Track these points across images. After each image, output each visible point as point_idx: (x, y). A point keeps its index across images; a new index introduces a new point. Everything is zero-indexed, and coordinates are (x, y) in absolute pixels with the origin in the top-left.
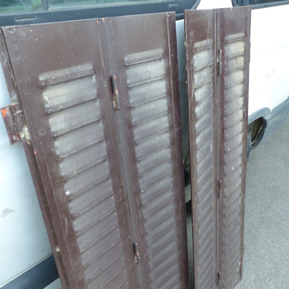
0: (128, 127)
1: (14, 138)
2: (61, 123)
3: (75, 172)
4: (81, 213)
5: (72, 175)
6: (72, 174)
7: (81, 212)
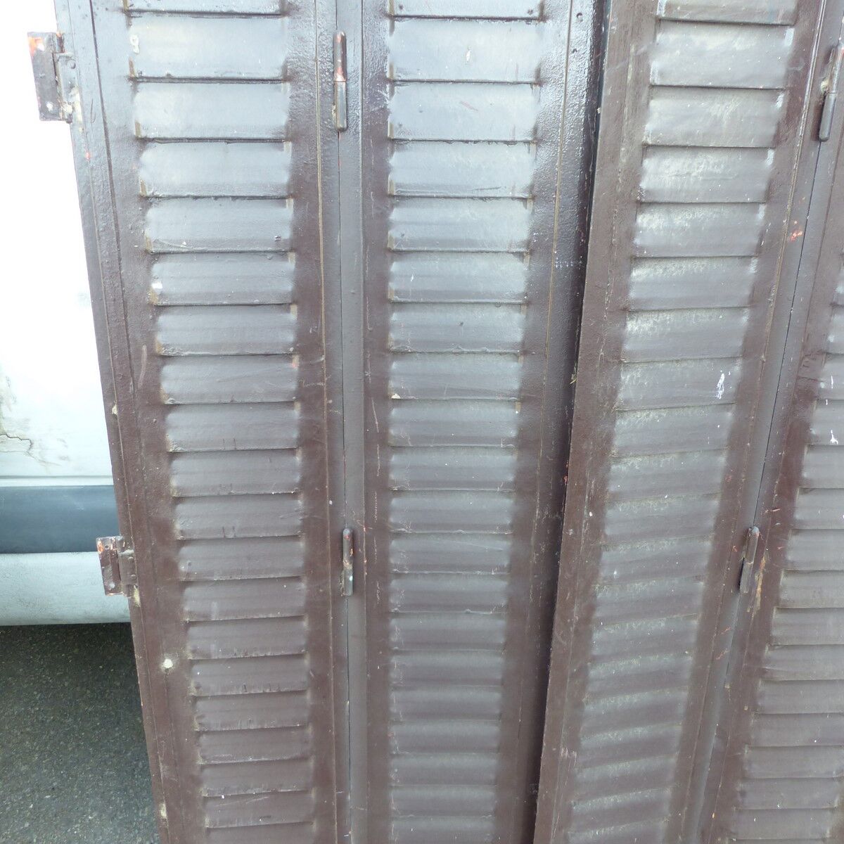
0: (373, 191)
1: (50, 106)
2: (165, 111)
3: (185, 243)
4: (187, 353)
5: (175, 247)
6: (174, 245)
7: (187, 351)
